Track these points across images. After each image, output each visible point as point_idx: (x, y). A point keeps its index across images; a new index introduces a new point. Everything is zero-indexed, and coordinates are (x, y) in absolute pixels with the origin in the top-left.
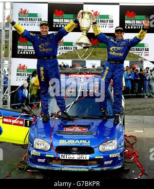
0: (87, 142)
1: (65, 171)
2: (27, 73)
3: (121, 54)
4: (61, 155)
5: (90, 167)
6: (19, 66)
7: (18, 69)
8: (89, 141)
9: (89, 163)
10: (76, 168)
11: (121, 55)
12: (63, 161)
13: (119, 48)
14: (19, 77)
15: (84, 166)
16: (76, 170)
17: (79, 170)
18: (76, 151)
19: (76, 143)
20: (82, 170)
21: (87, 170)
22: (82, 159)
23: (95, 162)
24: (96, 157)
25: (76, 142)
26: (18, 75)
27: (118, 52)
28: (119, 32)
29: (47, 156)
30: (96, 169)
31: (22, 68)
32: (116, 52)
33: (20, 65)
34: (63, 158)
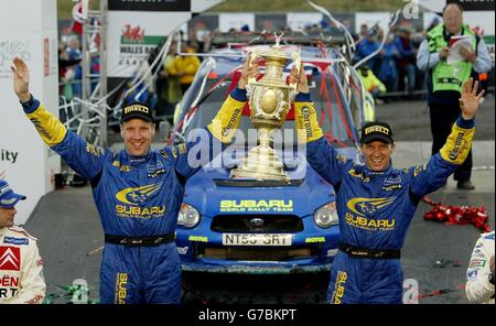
0: (286, 203)
1: (235, 275)
2: (144, 47)
3: (385, 222)
4: (224, 235)
5: (294, 264)
6: (125, 29)
7: (122, 38)
8: (291, 202)
9: (291, 253)
10: (262, 265)
11: (387, 225)
12: (229, 250)
13: (379, 203)
14: (126, 55)
15: (280, 260)
16: (260, 270)
17: (269, 270)
18: (259, 227)
19: (261, 208)
20: (276, 270)
21: (288, 271)
22: (276, 244)
23: (305, 252)
24: (308, 240)
25: (260, 204)
26: (123, 50)
27: (375, 216)
28: (376, 144)
29: (192, 238)
30: (308, 269)
31: (132, 35)
32: (369, 217)
33: (128, 27)
34: (229, 243)
